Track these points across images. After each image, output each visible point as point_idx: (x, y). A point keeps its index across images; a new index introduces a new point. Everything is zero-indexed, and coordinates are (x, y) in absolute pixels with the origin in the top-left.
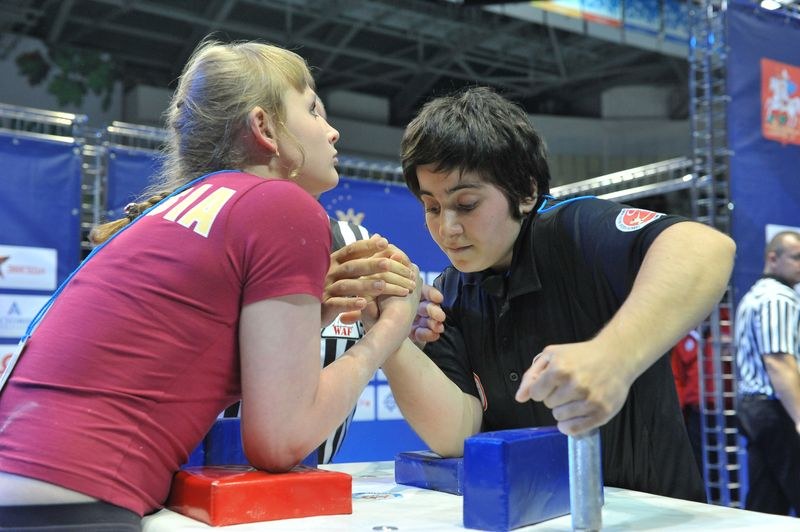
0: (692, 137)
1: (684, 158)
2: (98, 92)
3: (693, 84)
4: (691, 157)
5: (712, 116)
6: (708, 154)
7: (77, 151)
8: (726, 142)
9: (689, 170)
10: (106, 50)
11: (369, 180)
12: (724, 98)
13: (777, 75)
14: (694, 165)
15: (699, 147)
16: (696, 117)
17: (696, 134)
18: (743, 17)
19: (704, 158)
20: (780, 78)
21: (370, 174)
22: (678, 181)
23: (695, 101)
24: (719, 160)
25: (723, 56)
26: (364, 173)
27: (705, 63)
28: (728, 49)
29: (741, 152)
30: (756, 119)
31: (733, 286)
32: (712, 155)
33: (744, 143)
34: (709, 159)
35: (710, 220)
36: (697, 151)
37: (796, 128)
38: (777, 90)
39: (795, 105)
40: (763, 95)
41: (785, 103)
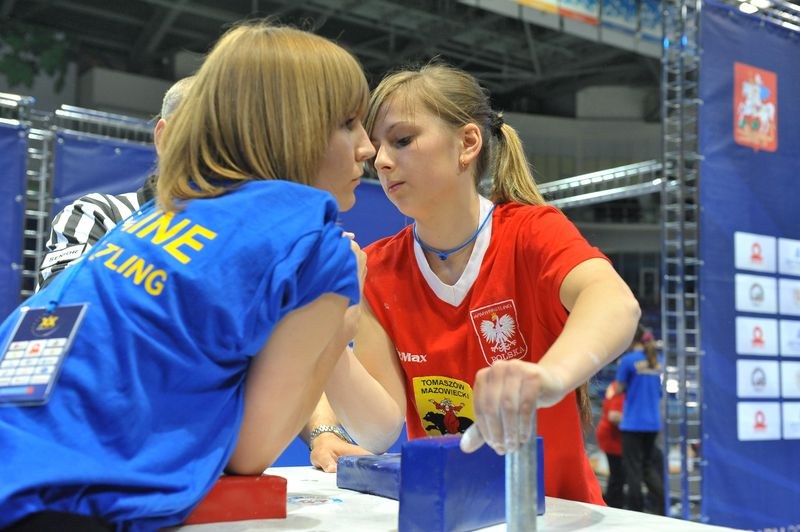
0: (663, 140)
1: (654, 162)
2: (51, 73)
3: (666, 86)
4: (662, 160)
5: (682, 120)
6: (678, 158)
7: (22, 134)
8: (695, 148)
9: (659, 174)
10: (60, 29)
12: (696, 101)
13: (750, 79)
14: (664, 169)
15: (669, 150)
16: (667, 120)
17: (667, 137)
18: (717, 19)
19: (674, 162)
20: (754, 83)
22: (647, 185)
23: (667, 103)
24: (689, 165)
25: (697, 59)
27: (678, 64)
28: (701, 51)
29: (712, 157)
30: (728, 123)
31: (699, 294)
32: (682, 159)
33: (715, 147)
34: (679, 163)
35: (678, 226)
36: (667, 155)
37: (769, 134)
38: (750, 96)
39: (768, 111)
40: (736, 100)
41: (758, 108)
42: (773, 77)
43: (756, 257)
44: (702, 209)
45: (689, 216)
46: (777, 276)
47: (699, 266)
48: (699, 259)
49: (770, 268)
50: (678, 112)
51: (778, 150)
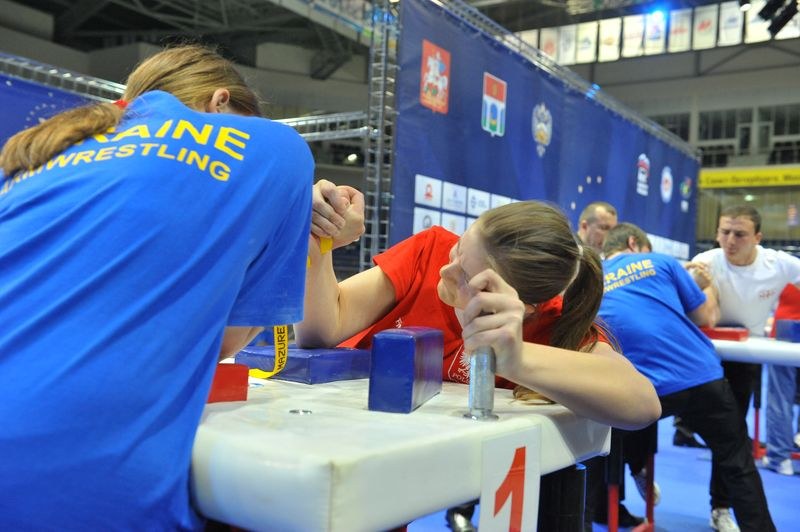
0: (369, 95)
1: (361, 112)
4: (368, 113)
5: (385, 80)
8: (395, 103)
9: (364, 123)
11: (73, 92)
12: (395, 66)
13: (433, 55)
14: (368, 119)
15: (373, 105)
16: (373, 79)
17: (373, 94)
19: (377, 115)
20: (435, 58)
21: (75, 86)
22: (353, 130)
23: (374, 65)
24: (388, 117)
25: (398, 32)
26: (69, 84)
27: (385, 35)
28: (401, 26)
29: (405, 113)
30: (416, 89)
31: (390, 221)
32: (384, 113)
33: (406, 106)
34: (381, 115)
35: (377, 166)
36: (372, 108)
37: (443, 100)
38: (432, 68)
39: (443, 81)
40: (423, 69)
41: (437, 79)
42: (448, 55)
43: (428, 195)
44: (396, 154)
45: (386, 159)
46: (441, 210)
47: (390, 199)
48: (391, 194)
49: (437, 204)
50: (382, 73)
51: (448, 113)
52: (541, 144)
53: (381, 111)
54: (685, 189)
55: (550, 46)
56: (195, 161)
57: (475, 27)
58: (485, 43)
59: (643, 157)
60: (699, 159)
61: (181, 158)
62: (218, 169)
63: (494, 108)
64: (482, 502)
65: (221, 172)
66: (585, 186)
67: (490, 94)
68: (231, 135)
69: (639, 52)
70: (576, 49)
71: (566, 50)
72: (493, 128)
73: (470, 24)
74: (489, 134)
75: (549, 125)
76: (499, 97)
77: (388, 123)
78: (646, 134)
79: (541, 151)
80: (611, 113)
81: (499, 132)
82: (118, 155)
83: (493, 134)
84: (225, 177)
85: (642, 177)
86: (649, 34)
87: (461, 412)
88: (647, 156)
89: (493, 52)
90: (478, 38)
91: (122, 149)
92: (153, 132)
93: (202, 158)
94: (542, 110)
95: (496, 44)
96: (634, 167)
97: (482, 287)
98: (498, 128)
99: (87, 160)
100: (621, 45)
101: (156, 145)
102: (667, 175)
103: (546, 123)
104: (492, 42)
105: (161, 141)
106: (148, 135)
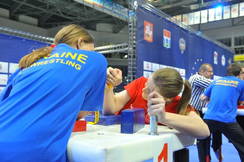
0: (128, 38)
1: (126, 43)
3: (129, 25)
4: (128, 43)
5: (133, 33)
8: (136, 40)
9: (127, 46)
12: (136, 29)
13: (147, 25)
15: (130, 41)
17: (129, 37)
18: (141, 9)
19: (131, 44)
20: (148, 26)
21: (43, 40)
22: (124, 49)
23: (129, 29)
24: (134, 44)
25: (136, 19)
26: (41, 39)
27: (132, 20)
28: (137, 17)
29: (139, 43)
30: (143, 35)
31: (136, 75)
33: (140, 41)
34: (132, 44)
35: (132, 59)
36: (129, 42)
37: (151, 38)
38: (147, 29)
39: (151, 33)
40: (144, 29)
41: (149, 32)
42: (152, 25)
43: (148, 67)
44: (137, 55)
45: (134, 57)
47: (136, 69)
48: (136, 67)
49: (151, 70)
50: (132, 31)
51: (153, 42)
52: (182, 50)
53: (132, 42)
54: (230, 62)
55: (185, 19)
56: (71, 64)
57: (160, 16)
58: (163, 20)
59: (215, 53)
60: (234, 52)
61: (67, 63)
62: (77, 66)
63: (167, 40)
64: (154, 159)
65: (78, 67)
66: (197, 62)
67: (166, 36)
68: (82, 56)
69: (214, 20)
70: (194, 20)
71: (190, 20)
72: (167, 46)
73: (159, 15)
74: (166, 48)
75: (185, 44)
76: (168, 37)
77: (134, 46)
78: (216, 45)
79: (182, 52)
80: (204, 39)
81: (169, 47)
82: (50, 62)
83: (167, 48)
84: (79, 69)
85: (215, 59)
86: (217, 14)
87: (148, 133)
88: (217, 52)
89: (166, 23)
90: (161, 19)
91: (51, 61)
92: (60, 55)
93: (73, 63)
94: (182, 40)
95: (167, 21)
96: (213, 55)
97: (152, 97)
98: (169, 46)
99: (42, 64)
100: (208, 18)
101: (60, 60)
102: (223, 58)
103: (184, 43)
104: (166, 20)
105: (62, 58)
106: (58, 57)
